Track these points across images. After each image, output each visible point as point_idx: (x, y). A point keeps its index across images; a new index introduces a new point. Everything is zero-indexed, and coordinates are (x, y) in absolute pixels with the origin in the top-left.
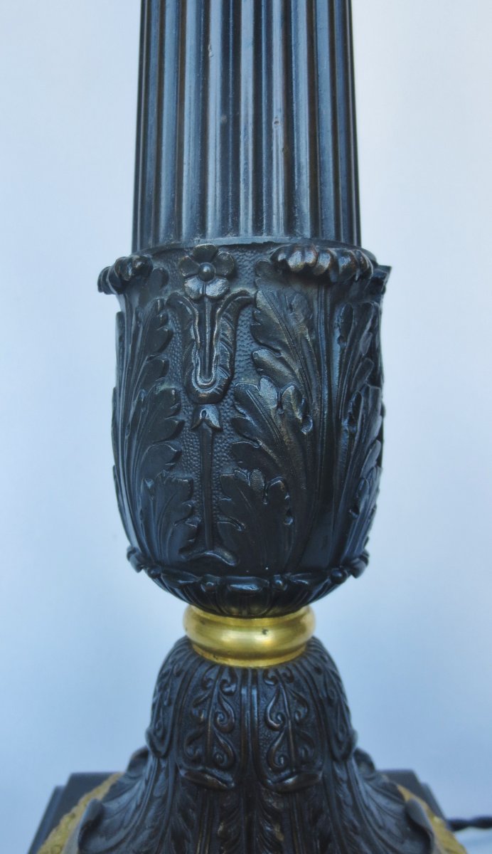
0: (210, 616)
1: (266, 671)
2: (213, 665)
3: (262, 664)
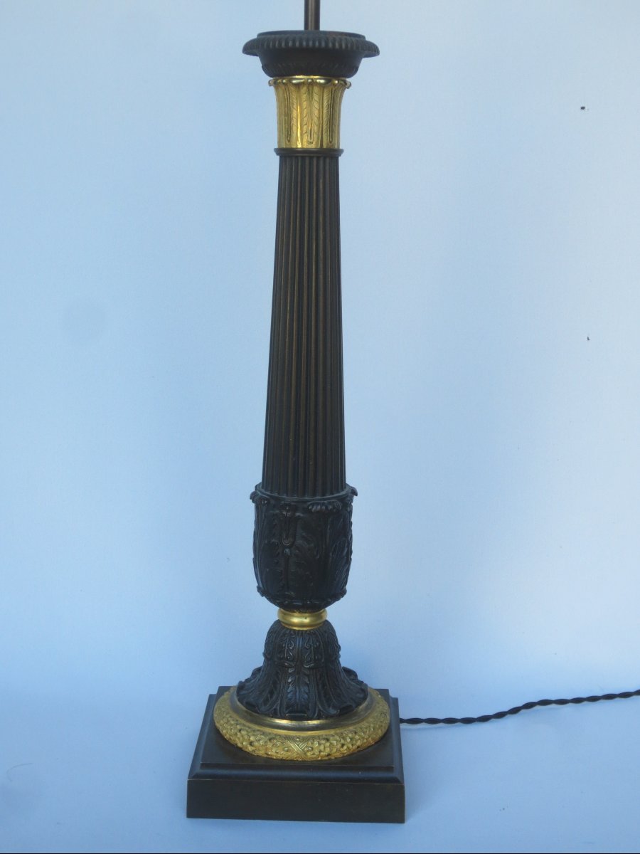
0: (287, 612)
1: (306, 631)
2: (288, 629)
3: (305, 629)
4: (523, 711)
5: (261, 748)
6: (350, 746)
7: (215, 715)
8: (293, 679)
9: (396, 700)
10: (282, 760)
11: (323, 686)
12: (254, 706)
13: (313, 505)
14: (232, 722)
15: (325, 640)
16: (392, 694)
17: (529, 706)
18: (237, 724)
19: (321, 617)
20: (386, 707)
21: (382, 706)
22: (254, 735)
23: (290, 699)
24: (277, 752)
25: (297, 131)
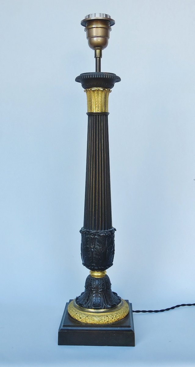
0: (93, 272)
1: (99, 278)
2: (93, 277)
4: (176, 308)
5: (84, 320)
6: (115, 319)
7: (68, 309)
8: (95, 295)
9: (131, 304)
10: (91, 324)
11: (105, 298)
12: (81, 305)
13: (101, 233)
14: (74, 311)
15: (106, 282)
16: (130, 302)
17: (178, 306)
18: (76, 311)
19: (104, 273)
20: (128, 305)
21: (126, 305)
22: (81, 315)
23: (94, 302)
24: (90, 321)
25: (94, 107)
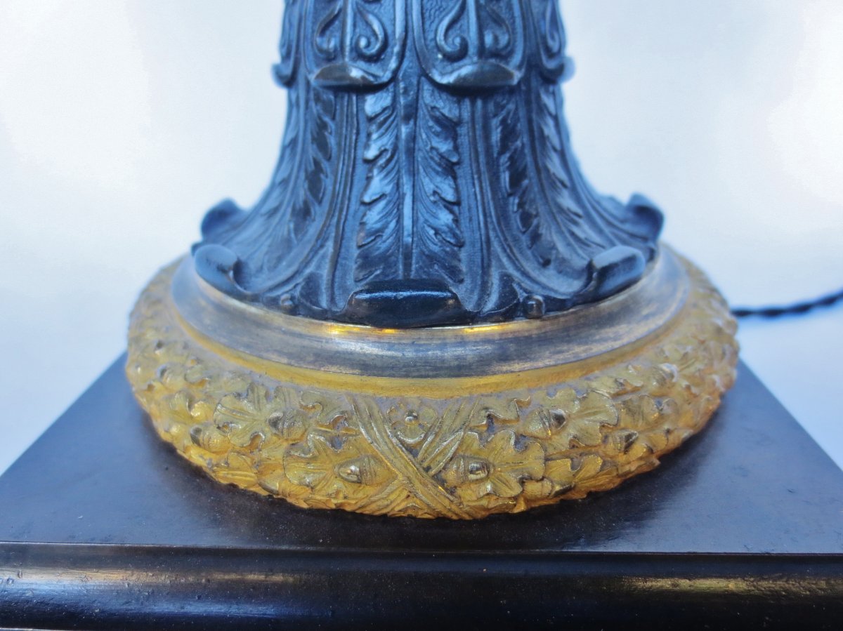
5: (234, 460)
8: (387, 141)
10: (339, 514)
18: (159, 345)
22: (208, 398)
23: (377, 233)
